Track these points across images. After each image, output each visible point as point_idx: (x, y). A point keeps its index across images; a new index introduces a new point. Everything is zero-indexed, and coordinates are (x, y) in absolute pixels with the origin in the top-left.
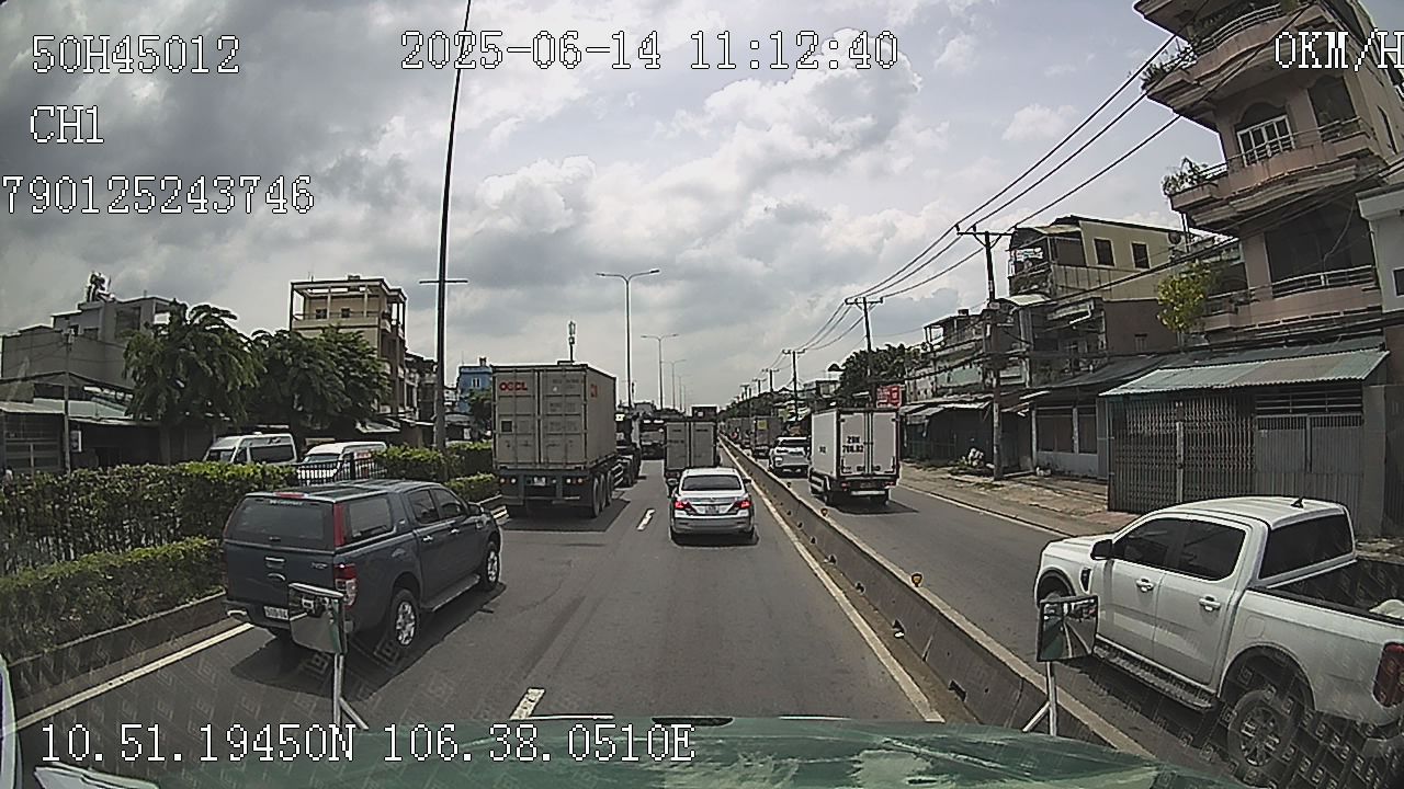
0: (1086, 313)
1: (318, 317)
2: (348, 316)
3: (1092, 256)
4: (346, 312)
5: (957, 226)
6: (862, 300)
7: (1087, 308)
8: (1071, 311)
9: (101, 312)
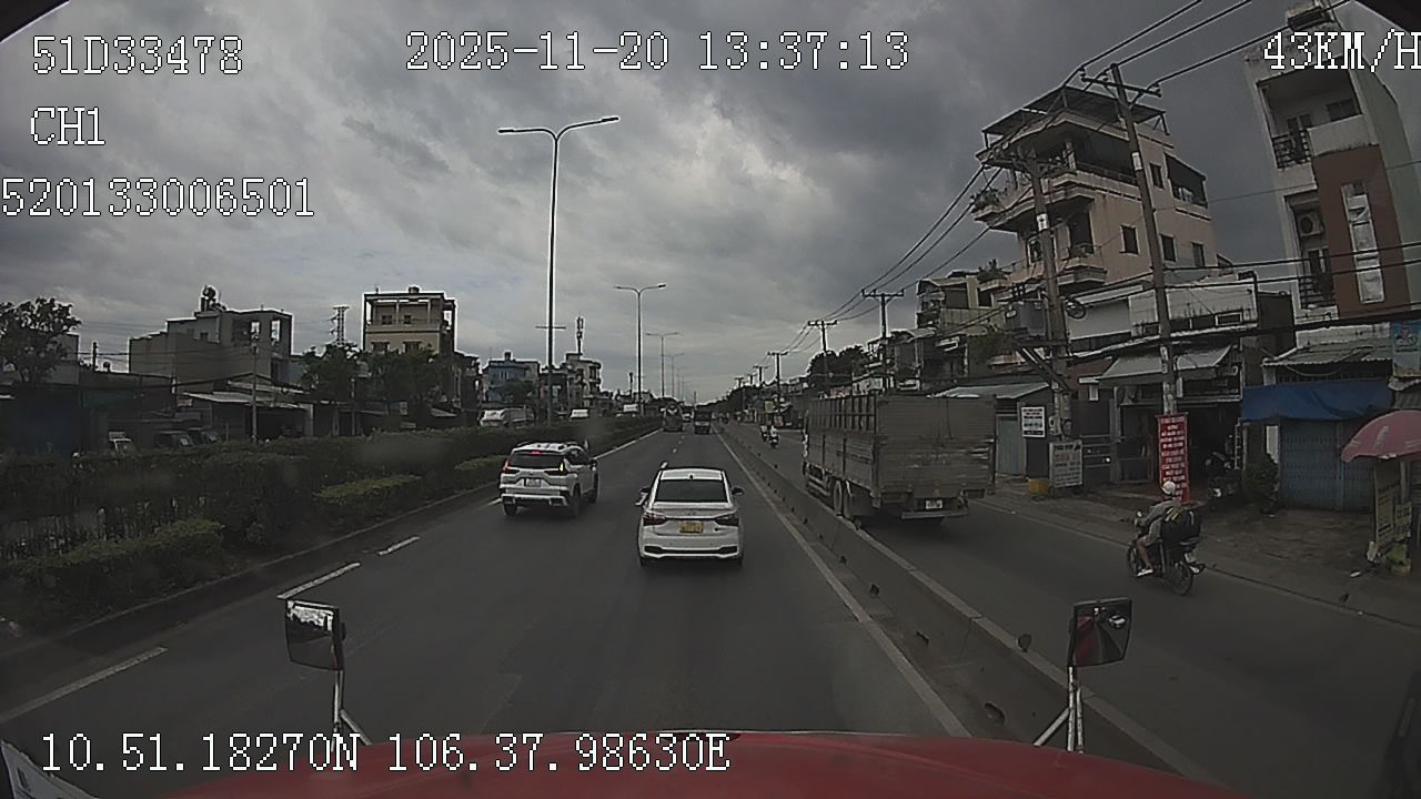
0: (954, 345)
1: (384, 323)
2: (409, 323)
3: (974, 300)
4: (408, 320)
5: (863, 291)
6: (819, 323)
7: (955, 340)
8: (946, 342)
9: (218, 320)
